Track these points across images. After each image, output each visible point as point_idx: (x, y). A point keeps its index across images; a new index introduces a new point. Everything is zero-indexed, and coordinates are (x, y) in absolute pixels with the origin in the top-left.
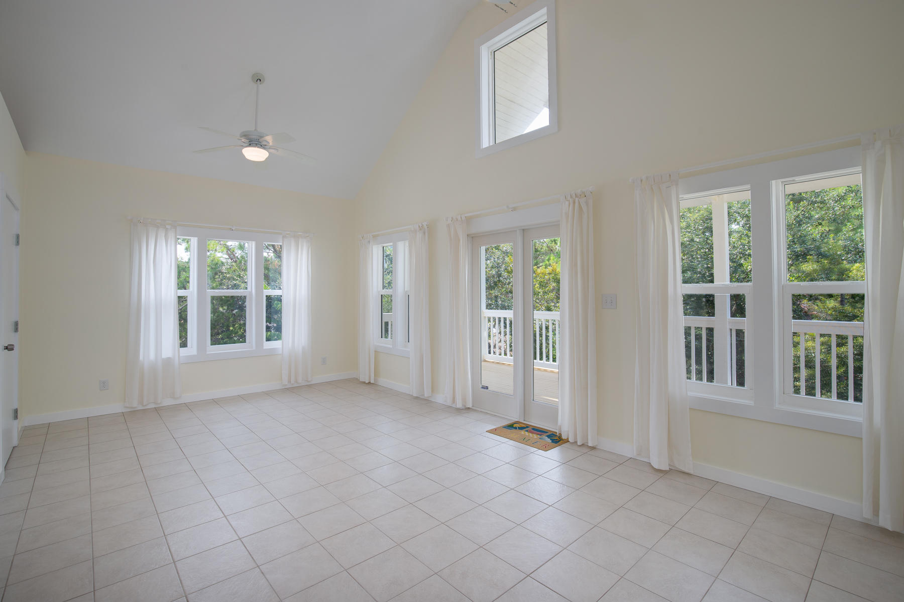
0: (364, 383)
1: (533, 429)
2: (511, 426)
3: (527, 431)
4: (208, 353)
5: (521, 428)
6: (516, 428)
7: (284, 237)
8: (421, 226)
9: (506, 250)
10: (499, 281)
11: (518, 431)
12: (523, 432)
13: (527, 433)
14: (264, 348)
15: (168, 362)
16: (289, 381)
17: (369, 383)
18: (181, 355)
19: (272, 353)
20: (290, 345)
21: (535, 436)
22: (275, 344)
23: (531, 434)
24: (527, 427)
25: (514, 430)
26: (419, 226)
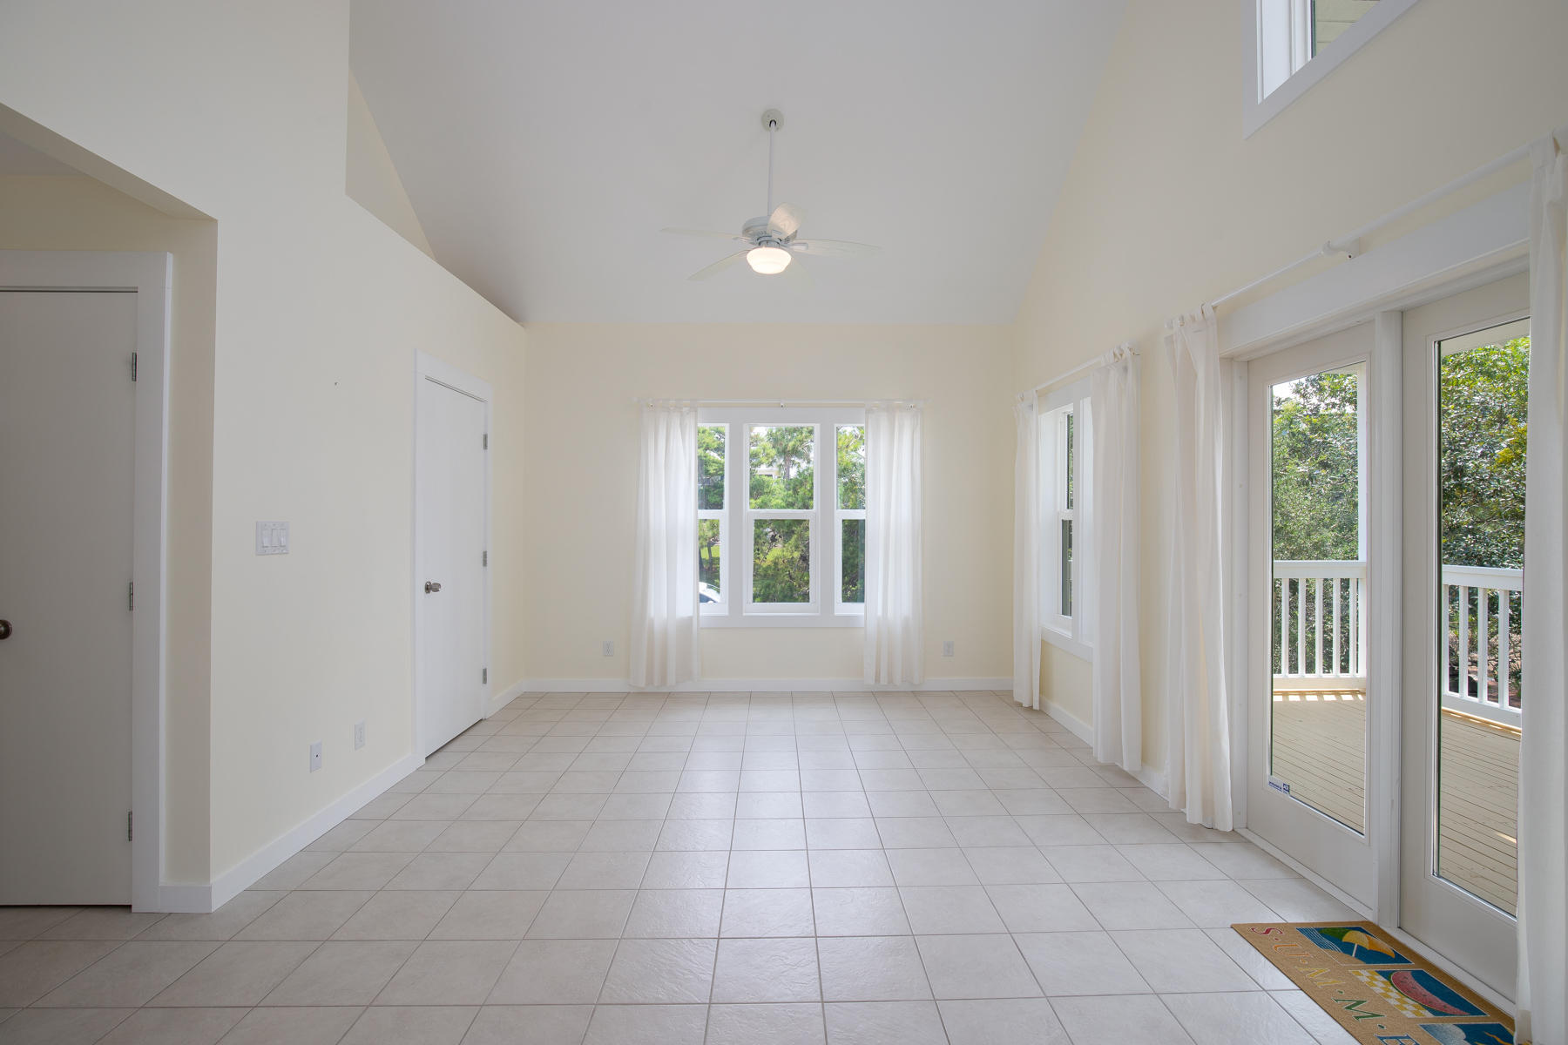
0: (1020, 705)
1: (1419, 976)
2: (1332, 936)
3: (1386, 975)
4: (744, 614)
5: (1367, 956)
6: (1347, 948)
7: (869, 411)
8: (1117, 352)
9: (1482, 403)
10: (1460, 486)
11: (1350, 964)
12: (1366, 974)
13: (1380, 984)
14: (836, 614)
15: (686, 625)
16: (877, 680)
17: (1031, 708)
18: (701, 614)
19: (849, 623)
20: (880, 613)
21: (1410, 1009)
22: (855, 609)
23: (1394, 993)
24: (1399, 959)
25: (1334, 955)
26: (1115, 354)
